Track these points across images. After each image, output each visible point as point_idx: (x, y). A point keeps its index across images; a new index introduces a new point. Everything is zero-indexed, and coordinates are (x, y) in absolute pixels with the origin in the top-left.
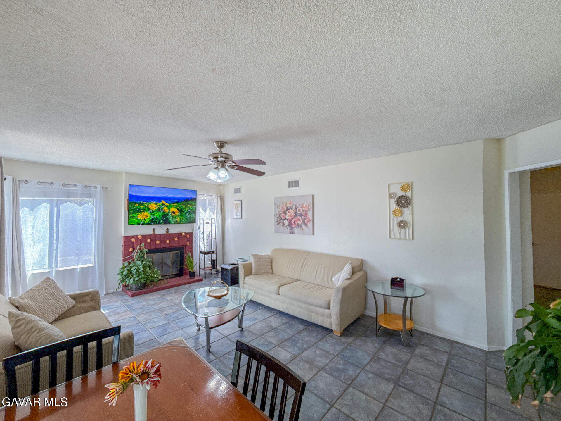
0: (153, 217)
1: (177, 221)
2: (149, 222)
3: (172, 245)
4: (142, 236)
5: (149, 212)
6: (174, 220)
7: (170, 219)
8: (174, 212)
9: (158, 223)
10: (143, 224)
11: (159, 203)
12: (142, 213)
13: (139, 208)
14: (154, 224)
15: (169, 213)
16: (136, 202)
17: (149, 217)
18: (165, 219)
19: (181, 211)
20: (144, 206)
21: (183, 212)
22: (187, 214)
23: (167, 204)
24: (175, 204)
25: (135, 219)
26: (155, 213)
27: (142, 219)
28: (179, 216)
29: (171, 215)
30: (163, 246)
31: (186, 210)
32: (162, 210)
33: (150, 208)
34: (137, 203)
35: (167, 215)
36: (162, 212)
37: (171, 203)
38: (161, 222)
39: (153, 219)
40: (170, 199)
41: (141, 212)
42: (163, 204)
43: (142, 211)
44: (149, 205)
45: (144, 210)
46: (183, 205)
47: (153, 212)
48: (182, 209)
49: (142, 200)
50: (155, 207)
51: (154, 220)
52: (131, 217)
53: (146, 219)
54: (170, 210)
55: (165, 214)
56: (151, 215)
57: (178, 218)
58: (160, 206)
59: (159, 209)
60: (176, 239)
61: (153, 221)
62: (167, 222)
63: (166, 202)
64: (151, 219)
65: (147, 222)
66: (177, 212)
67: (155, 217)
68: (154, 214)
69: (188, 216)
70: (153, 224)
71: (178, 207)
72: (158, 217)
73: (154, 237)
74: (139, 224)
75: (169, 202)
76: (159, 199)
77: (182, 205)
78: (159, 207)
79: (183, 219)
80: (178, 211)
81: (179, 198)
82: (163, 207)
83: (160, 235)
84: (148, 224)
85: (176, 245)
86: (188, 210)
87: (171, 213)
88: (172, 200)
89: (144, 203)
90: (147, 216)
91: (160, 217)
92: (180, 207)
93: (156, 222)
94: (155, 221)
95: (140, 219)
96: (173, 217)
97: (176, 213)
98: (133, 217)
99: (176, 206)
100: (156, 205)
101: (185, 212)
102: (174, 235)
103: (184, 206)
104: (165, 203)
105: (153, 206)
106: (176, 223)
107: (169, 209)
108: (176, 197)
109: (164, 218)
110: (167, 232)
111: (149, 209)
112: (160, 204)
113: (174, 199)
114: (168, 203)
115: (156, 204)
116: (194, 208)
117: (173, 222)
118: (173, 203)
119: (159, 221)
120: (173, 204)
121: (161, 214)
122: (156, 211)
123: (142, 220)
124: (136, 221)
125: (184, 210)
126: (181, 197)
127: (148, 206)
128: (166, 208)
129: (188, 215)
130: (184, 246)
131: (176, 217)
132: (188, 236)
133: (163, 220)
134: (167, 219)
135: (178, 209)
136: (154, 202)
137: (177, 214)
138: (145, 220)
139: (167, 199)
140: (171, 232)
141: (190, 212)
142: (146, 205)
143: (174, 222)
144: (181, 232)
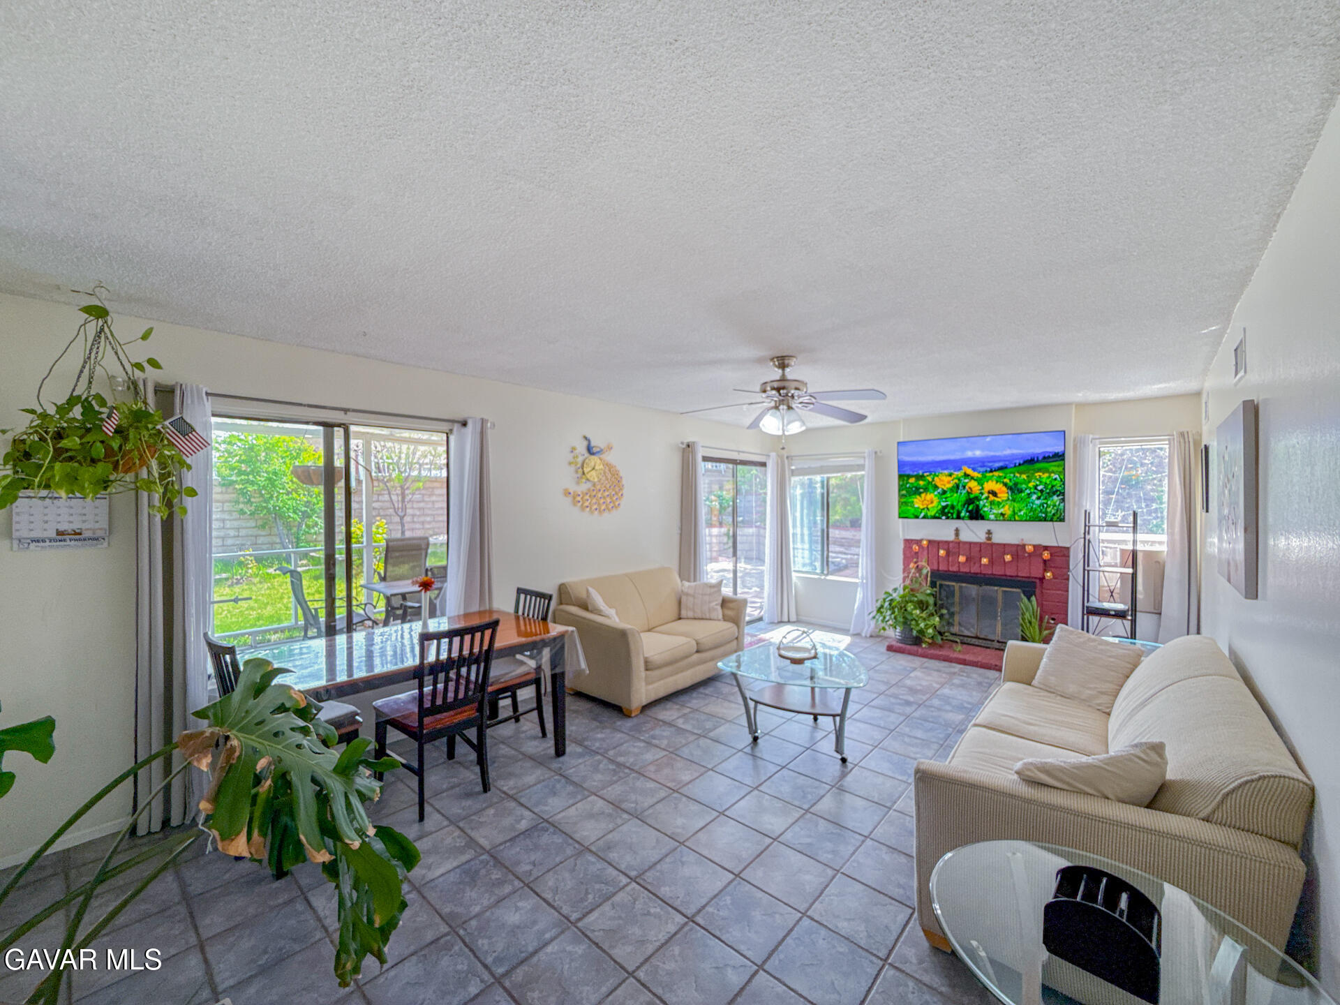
0: (944, 504)
1: (1002, 515)
2: (937, 515)
3: (998, 570)
4: (930, 542)
5: (936, 493)
6: (995, 511)
7: (985, 509)
8: (994, 494)
9: (955, 516)
10: (924, 517)
11: (956, 473)
12: (923, 495)
13: (915, 485)
14: (948, 518)
15: (982, 494)
16: (911, 473)
17: (935, 504)
18: (971, 508)
19: (1014, 489)
20: (925, 480)
21: (1021, 491)
22: (1034, 497)
23: (976, 474)
24: (996, 474)
25: (909, 508)
26: (948, 495)
27: (922, 507)
28: (1009, 502)
29: (987, 498)
30: (975, 569)
31: (1031, 485)
32: (964, 487)
33: (938, 485)
34: (912, 476)
35: (977, 498)
36: (964, 492)
37: (986, 471)
38: (962, 514)
39: (944, 508)
40: (983, 462)
41: (920, 494)
42: (966, 475)
43: (921, 490)
44: (936, 478)
45: (926, 490)
46: (1021, 473)
47: (944, 492)
48: (1016, 484)
49: (922, 469)
50: (949, 482)
51: (946, 510)
52: (902, 503)
53: (929, 506)
54: (983, 489)
55: (972, 496)
56: (940, 499)
57: (1007, 507)
58: (959, 480)
59: (958, 487)
60: (1008, 558)
61: (945, 513)
62: (976, 515)
63: (974, 470)
64: (940, 507)
65: (933, 514)
66: (1003, 492)
67: (949, 503)
68: (946, 498)
69: (1038, 502)
70: (944, 518)
71: (1006, 480)
72: (955, 503)
73: (954, 547)
74: (917, 517)
75: (982, 469)
76: (956, 465)
77: (1017, 475)
78: (956, 481)
79: (1020, 511)
80: (1004, 489)
81: (1006, 456)
82: (966, 481)
83: (971, 544)
84: (935, 517)
85: (1010, 572)
86: (1036, 487)
87: (986, 495)
88: (990, 464)
89: (925, 474)
90: (932, 502)
91: (960, 504)
92: (1010, 480)
93: (952, 514)
94: (949, 512)
95: (918, 508)
96: (992, 503)
97: (999, 495)
98: (906, 503)
99: (1000, 477)
100: (950, 478)
101: (1028, 491)
102: (1004, 548)
103: (1024, 476)
104: (969, 471)
105: (944, 480)
106: (1001, 518)
107: (982, 485)
108: (999, 456)
109: (969, 504)
110: (989, 539)
111: (936, 487)
112: (960, 474)
113: (994, 462)
114: (979, 472)
115: (950, 475)
116: (1056, 479)
117: (992, 517)
118: (991, 471)
119: (959, 513)
120: (991, 474)
121: (963, 498)
122: (951, 490)
123: (923, 509)
124: (912, 510)
125: (1024, 486)
126: (1013, 455)
127: (933, 480)
128: (973, 484)
129: (1039, 498)
130: (1038, 581)
131: (999, 503)
132: (1046, 555)
133: (967, 511)
134: (978, 508)
135: (1005, 485)
136: (946, 472)
137: (1004, 495)
138: (928, 509)
139: (975, 463)
140: (996, 539)
141: (1042, 491)
142: (930, 479)
143: (996, 516)
144: (1025, 542)
